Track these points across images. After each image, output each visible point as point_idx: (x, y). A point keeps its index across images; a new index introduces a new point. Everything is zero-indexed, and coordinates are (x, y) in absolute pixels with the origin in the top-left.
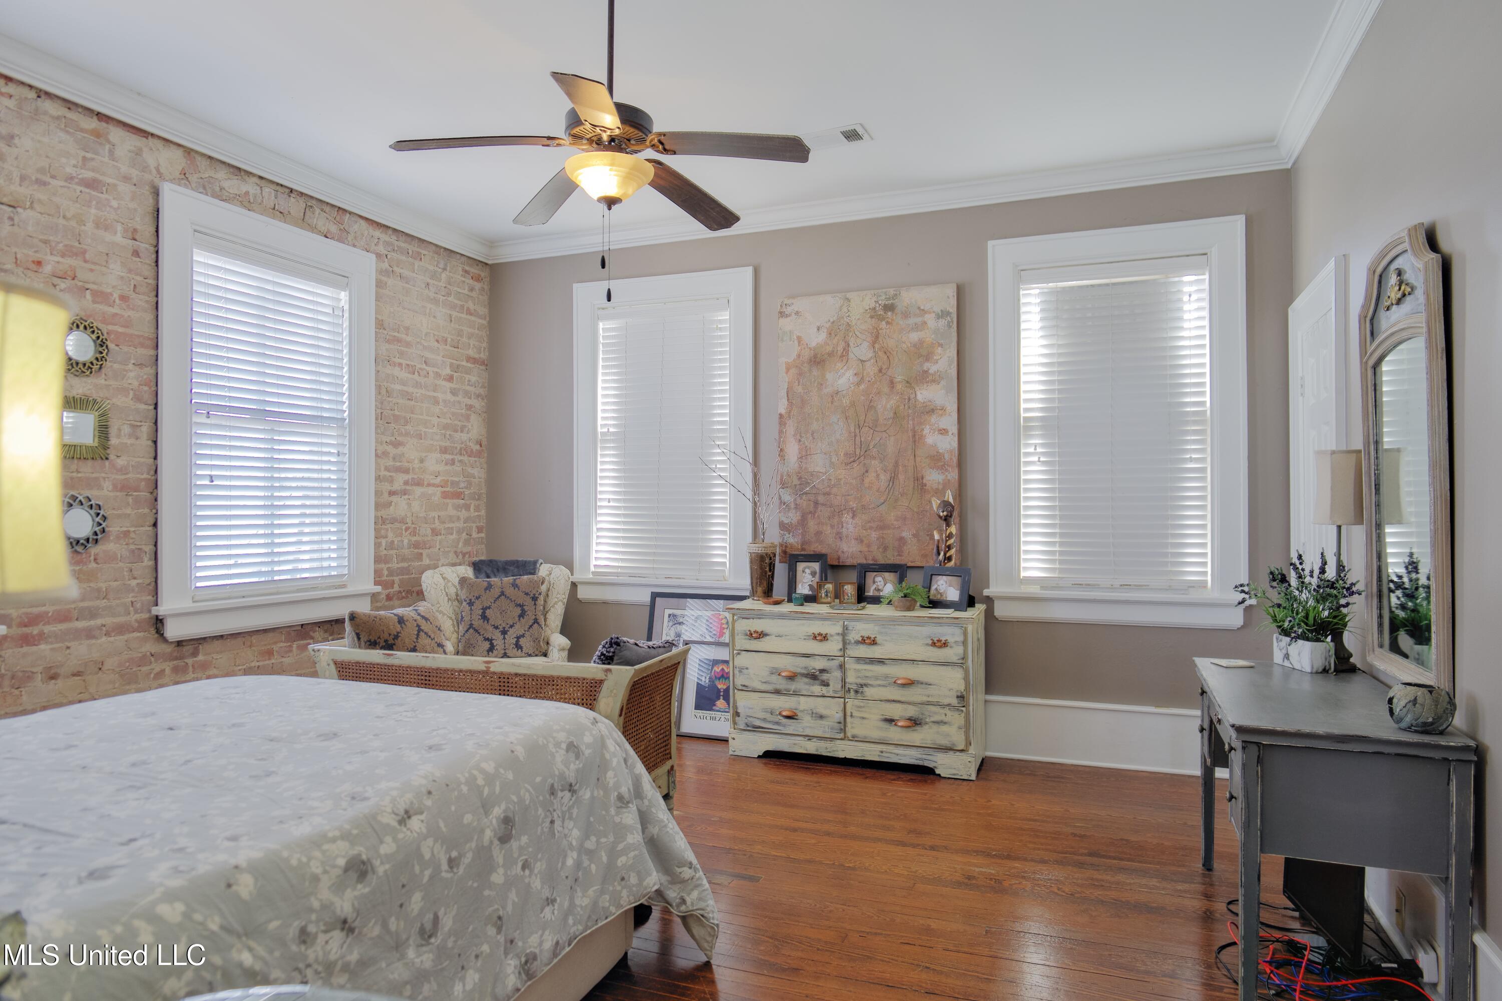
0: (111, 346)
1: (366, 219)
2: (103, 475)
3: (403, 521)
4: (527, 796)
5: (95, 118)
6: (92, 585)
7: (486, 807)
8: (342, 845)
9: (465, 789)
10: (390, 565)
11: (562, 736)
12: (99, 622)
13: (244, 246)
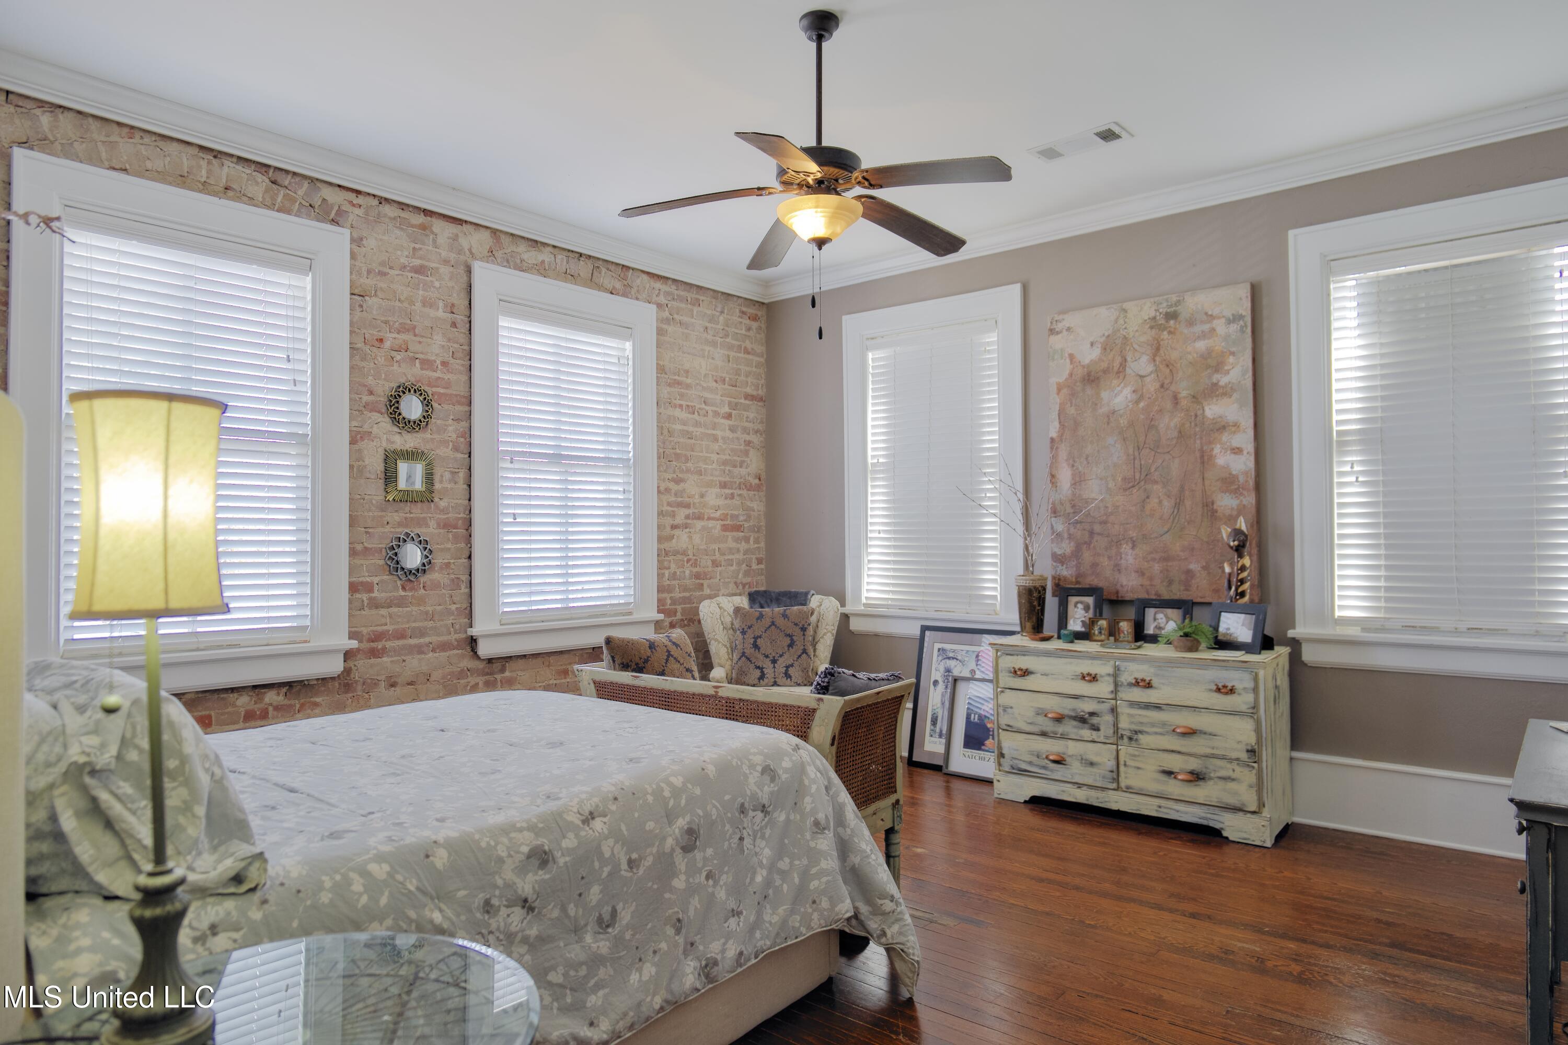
0: (435, 405)
1: (648, 273)
2: (430, 515)
3: (684, 553)
4: (714, 811)
5: (422, 214)
6: (422, 608)
7: (670, 817)
8: (528, 835)
9: (650, 799)
10: (673, 595)
11: (758, 759)
12: (427, 640)
13: (540, 309)
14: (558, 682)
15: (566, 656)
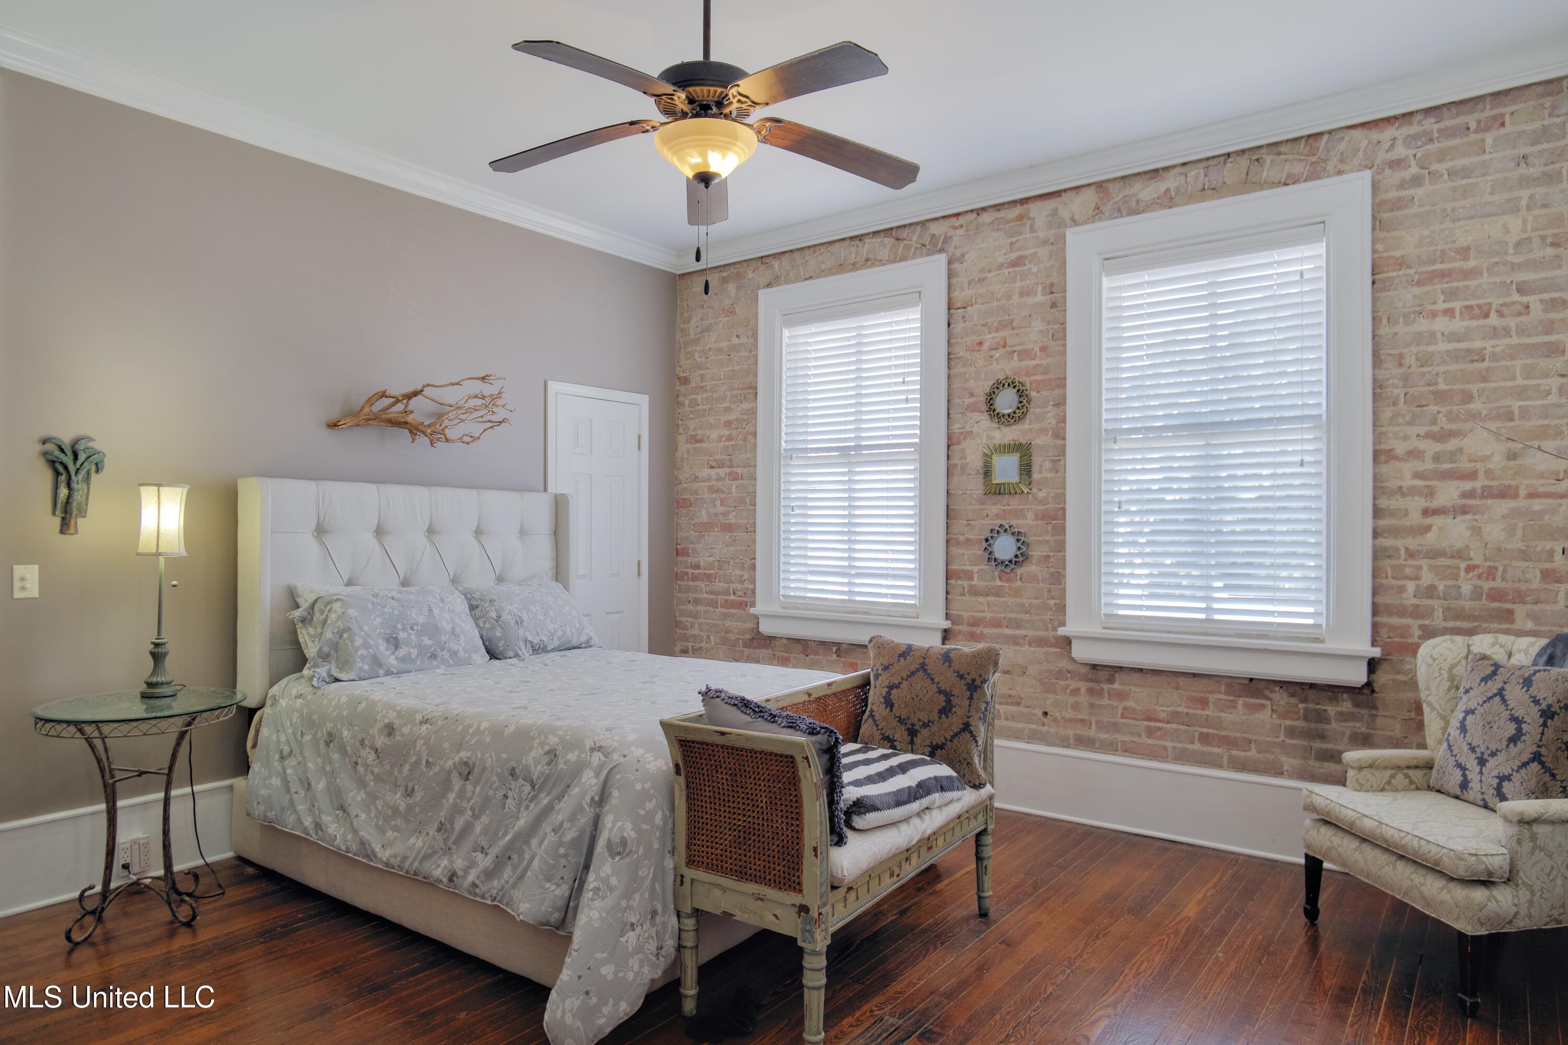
0: (1033, 394)
2: (1027, 507)
3: (1459, 554)
12: (1023, 632)
14: (1191, 711)
15: (1204, 681)
